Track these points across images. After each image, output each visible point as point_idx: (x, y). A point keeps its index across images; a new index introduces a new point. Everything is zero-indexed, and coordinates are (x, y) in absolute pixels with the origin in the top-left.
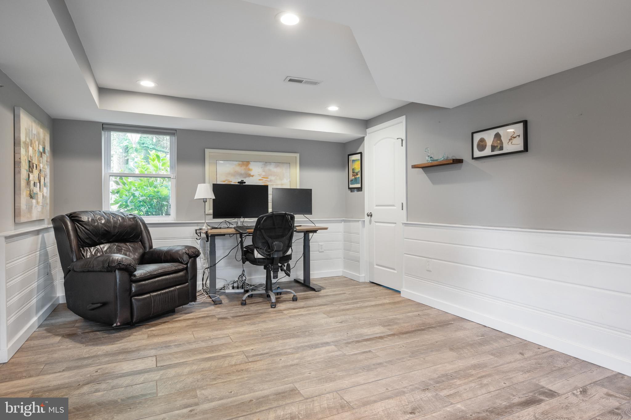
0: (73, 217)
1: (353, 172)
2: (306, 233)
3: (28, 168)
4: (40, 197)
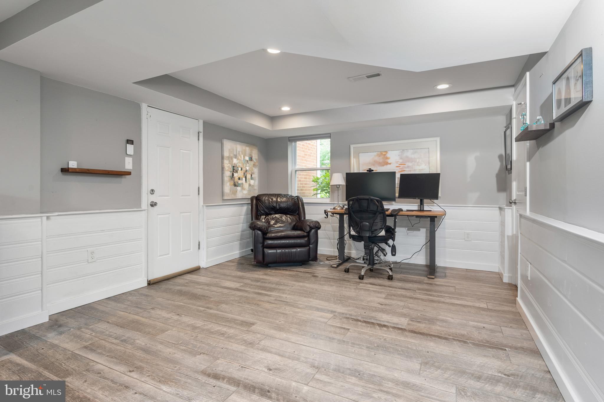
0: (258, 197)
2: (433, 219)
3: (232, 170)
4: (246, 186)
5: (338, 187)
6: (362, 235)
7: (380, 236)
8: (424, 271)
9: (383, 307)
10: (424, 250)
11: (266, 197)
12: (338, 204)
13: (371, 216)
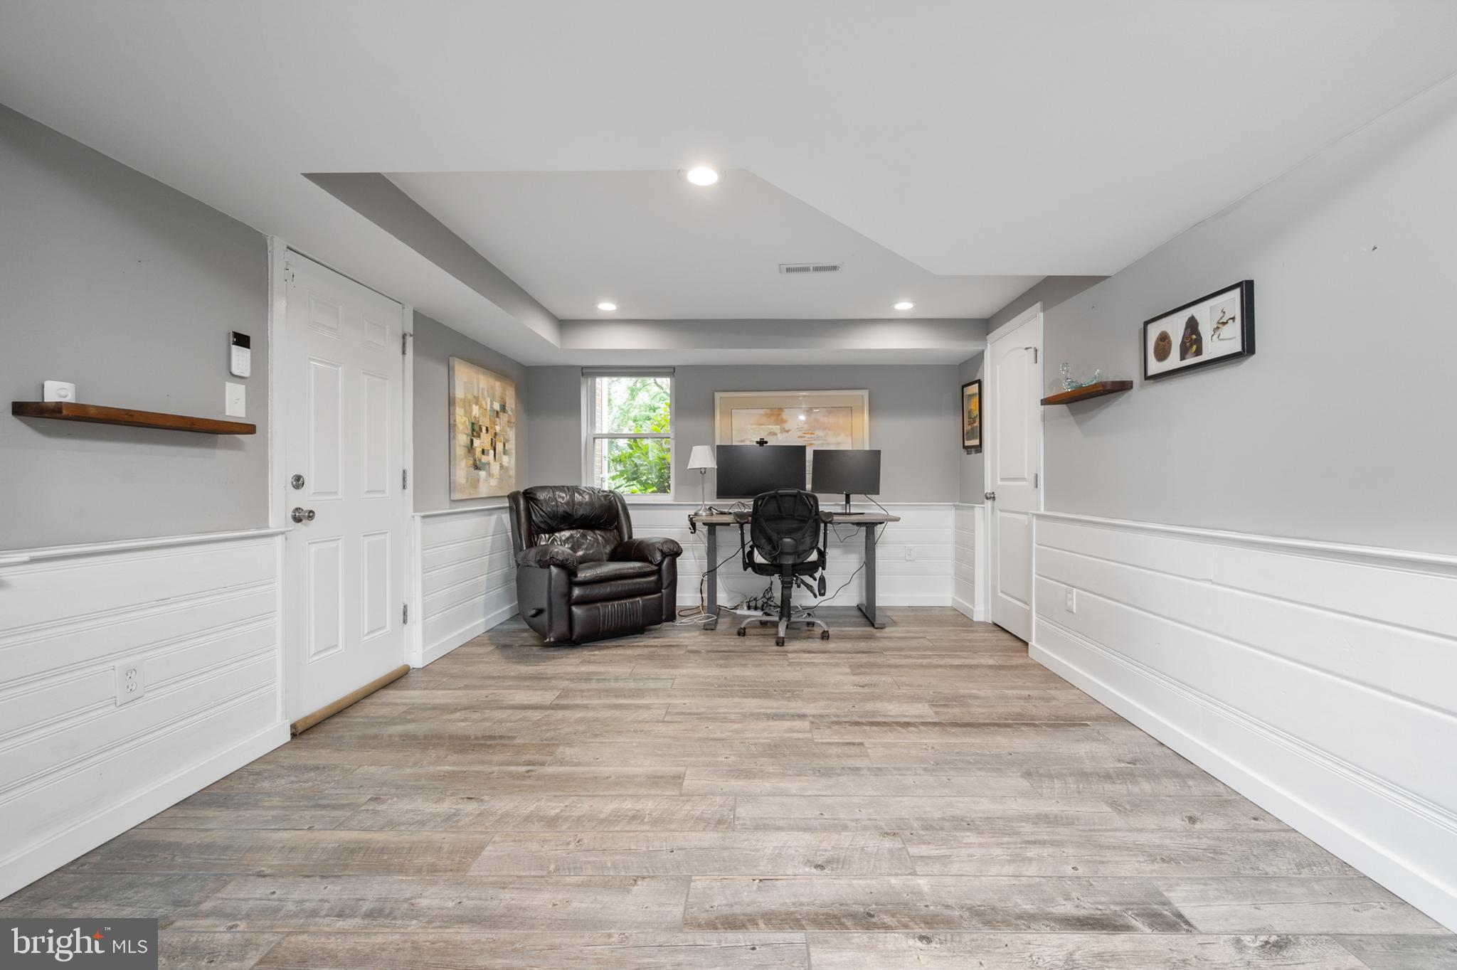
0: (528, 493)
1: (969, 418)
2: (870, 527)
3: (470, 432)
4: (495, 468)
5: (703, 472)
6: (782, 562)
7: (809, 562)
8: (855, 617)
9: (866, 690)
10: (855, 582)
11: (549, 492)
12: (702, 505)
13: (795, 525)
